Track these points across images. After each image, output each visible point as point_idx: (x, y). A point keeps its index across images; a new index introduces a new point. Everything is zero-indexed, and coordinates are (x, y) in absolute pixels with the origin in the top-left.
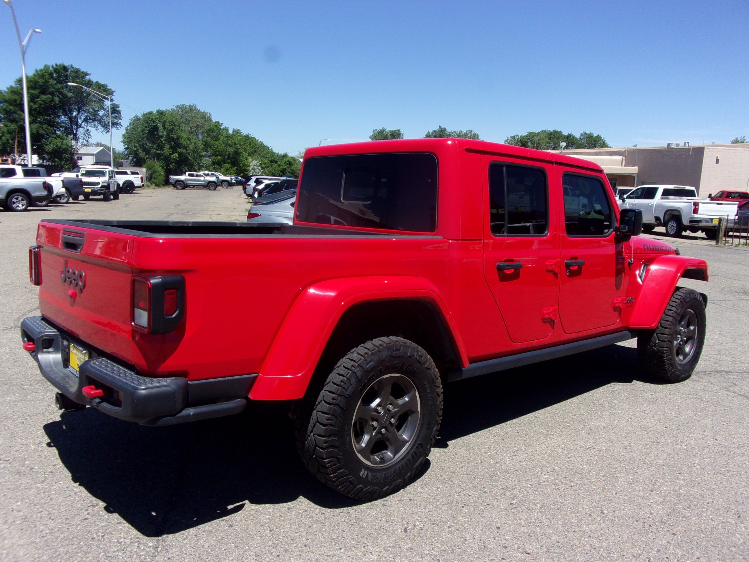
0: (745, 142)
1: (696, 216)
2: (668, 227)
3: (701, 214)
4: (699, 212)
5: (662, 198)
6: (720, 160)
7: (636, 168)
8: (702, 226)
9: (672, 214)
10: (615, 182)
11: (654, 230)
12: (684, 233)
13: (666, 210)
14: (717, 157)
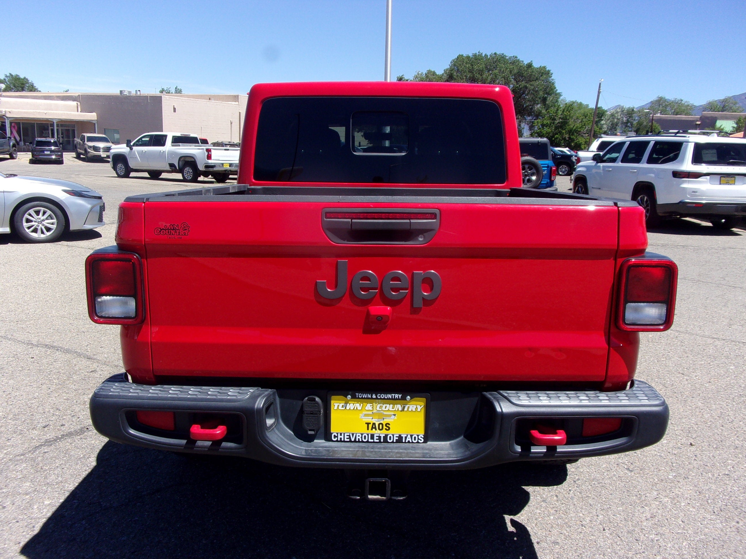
0: (171, 92)
1: (210, 161)
2: (185, 173)
3: (214, 160)
4: (213, 157)
5: (173, 146)
6: (176, 109)
7: (94, 114)
8: (216, 171)
9: (185, 161)
10: (73, 129)
11: (161, 177)
12: (200, 179)
13: (179, 157)
14: (174, 106)
